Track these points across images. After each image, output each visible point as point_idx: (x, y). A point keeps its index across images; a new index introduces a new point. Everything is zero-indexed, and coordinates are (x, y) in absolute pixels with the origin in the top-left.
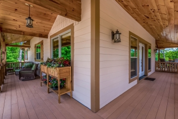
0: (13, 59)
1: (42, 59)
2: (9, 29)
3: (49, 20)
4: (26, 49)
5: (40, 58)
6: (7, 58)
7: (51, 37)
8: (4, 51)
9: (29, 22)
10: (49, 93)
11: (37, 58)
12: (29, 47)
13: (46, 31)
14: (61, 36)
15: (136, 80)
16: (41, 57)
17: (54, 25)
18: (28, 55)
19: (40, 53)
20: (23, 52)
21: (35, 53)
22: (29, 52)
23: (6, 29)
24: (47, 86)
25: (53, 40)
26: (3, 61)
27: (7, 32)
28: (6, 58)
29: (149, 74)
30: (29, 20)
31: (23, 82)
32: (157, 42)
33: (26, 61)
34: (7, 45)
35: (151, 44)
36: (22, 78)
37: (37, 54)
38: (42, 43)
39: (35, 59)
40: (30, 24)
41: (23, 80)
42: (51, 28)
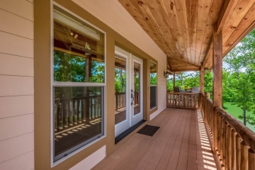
15: (104, 149)
29: (152, 116)
32: (169, 60)
35: (156, 62)
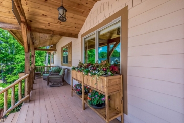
0: (40, 63)
1: (71, 63)
2: (38, 28)
3: (83, 13)
4: (52, 53)
5: (67, 62)
6: (36, 62)
7: (82, 36)
8: (33, 54)
9: (62, 13)
10: (85, 108)
11: (64, 62)
12: (55, 51)
13: (77, 29)
14: (99, 32)
16: (69, 61)
17: (88, 19)
18: (54, 59)
19: (67, 57)
20: (49, 57)
21: (62, 56)
22: (55, 56)
23: (35, 28)
24: (83, 99)
25: (85, 39)
26: (32, 65)
27: (36, 32)
28: (34, 62)
30: (62, 10)
31: (51, 88)
33: (52, 65)
34: (36, 49)
36: (50, 84)
37: (64, 57)
38: (70, 44)
39: (62, 63)
40: (63, 16)
41: (51, 86)
42: (82, 25)
